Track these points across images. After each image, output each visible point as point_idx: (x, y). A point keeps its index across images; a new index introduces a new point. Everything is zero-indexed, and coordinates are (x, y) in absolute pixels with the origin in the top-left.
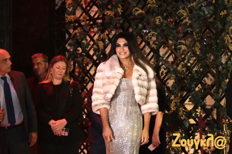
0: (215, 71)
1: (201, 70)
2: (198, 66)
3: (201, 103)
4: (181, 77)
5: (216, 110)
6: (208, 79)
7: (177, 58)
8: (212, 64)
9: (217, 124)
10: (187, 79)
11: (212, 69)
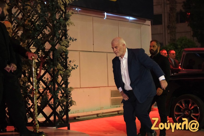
0: (51, 25)
1: (42, 24)
2: (39, 21)
3: (41, 47)
4: (27, 29)
5: (52, 52)
6: (46, 30)
7: (25, 15)
8: (49, 20)
9: (53, 62)
10: (31, 30)
11: (49, 23)
